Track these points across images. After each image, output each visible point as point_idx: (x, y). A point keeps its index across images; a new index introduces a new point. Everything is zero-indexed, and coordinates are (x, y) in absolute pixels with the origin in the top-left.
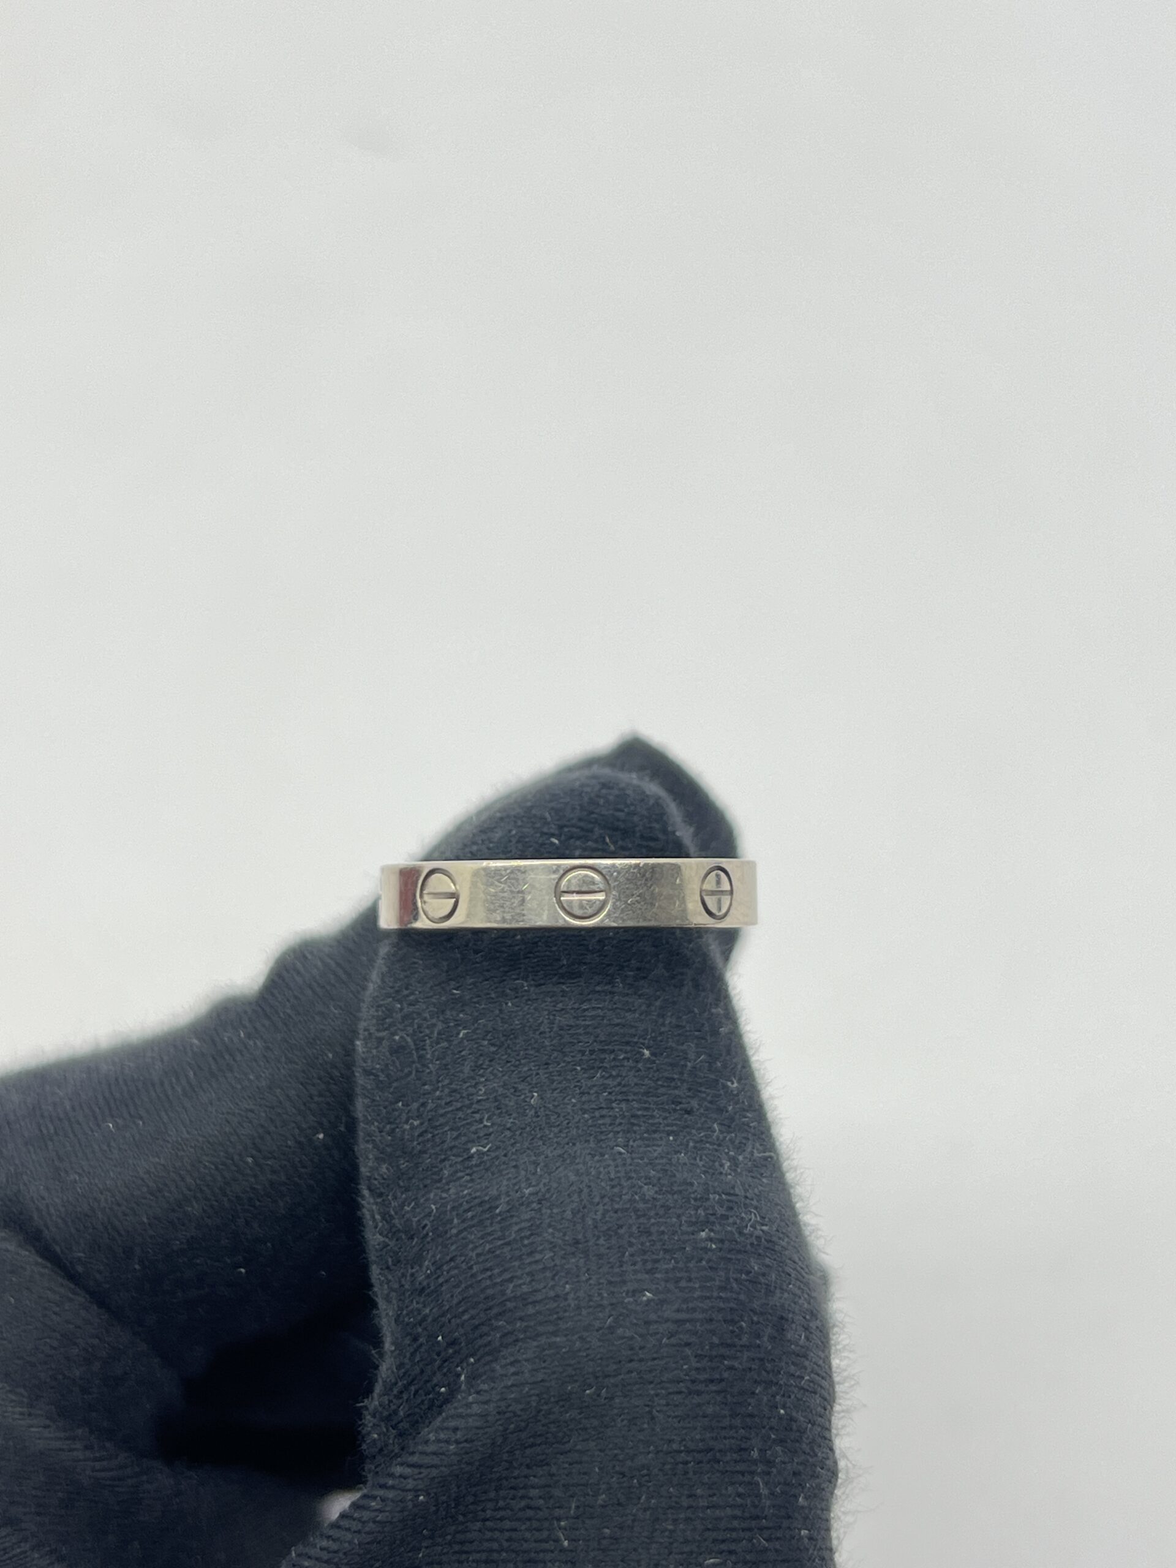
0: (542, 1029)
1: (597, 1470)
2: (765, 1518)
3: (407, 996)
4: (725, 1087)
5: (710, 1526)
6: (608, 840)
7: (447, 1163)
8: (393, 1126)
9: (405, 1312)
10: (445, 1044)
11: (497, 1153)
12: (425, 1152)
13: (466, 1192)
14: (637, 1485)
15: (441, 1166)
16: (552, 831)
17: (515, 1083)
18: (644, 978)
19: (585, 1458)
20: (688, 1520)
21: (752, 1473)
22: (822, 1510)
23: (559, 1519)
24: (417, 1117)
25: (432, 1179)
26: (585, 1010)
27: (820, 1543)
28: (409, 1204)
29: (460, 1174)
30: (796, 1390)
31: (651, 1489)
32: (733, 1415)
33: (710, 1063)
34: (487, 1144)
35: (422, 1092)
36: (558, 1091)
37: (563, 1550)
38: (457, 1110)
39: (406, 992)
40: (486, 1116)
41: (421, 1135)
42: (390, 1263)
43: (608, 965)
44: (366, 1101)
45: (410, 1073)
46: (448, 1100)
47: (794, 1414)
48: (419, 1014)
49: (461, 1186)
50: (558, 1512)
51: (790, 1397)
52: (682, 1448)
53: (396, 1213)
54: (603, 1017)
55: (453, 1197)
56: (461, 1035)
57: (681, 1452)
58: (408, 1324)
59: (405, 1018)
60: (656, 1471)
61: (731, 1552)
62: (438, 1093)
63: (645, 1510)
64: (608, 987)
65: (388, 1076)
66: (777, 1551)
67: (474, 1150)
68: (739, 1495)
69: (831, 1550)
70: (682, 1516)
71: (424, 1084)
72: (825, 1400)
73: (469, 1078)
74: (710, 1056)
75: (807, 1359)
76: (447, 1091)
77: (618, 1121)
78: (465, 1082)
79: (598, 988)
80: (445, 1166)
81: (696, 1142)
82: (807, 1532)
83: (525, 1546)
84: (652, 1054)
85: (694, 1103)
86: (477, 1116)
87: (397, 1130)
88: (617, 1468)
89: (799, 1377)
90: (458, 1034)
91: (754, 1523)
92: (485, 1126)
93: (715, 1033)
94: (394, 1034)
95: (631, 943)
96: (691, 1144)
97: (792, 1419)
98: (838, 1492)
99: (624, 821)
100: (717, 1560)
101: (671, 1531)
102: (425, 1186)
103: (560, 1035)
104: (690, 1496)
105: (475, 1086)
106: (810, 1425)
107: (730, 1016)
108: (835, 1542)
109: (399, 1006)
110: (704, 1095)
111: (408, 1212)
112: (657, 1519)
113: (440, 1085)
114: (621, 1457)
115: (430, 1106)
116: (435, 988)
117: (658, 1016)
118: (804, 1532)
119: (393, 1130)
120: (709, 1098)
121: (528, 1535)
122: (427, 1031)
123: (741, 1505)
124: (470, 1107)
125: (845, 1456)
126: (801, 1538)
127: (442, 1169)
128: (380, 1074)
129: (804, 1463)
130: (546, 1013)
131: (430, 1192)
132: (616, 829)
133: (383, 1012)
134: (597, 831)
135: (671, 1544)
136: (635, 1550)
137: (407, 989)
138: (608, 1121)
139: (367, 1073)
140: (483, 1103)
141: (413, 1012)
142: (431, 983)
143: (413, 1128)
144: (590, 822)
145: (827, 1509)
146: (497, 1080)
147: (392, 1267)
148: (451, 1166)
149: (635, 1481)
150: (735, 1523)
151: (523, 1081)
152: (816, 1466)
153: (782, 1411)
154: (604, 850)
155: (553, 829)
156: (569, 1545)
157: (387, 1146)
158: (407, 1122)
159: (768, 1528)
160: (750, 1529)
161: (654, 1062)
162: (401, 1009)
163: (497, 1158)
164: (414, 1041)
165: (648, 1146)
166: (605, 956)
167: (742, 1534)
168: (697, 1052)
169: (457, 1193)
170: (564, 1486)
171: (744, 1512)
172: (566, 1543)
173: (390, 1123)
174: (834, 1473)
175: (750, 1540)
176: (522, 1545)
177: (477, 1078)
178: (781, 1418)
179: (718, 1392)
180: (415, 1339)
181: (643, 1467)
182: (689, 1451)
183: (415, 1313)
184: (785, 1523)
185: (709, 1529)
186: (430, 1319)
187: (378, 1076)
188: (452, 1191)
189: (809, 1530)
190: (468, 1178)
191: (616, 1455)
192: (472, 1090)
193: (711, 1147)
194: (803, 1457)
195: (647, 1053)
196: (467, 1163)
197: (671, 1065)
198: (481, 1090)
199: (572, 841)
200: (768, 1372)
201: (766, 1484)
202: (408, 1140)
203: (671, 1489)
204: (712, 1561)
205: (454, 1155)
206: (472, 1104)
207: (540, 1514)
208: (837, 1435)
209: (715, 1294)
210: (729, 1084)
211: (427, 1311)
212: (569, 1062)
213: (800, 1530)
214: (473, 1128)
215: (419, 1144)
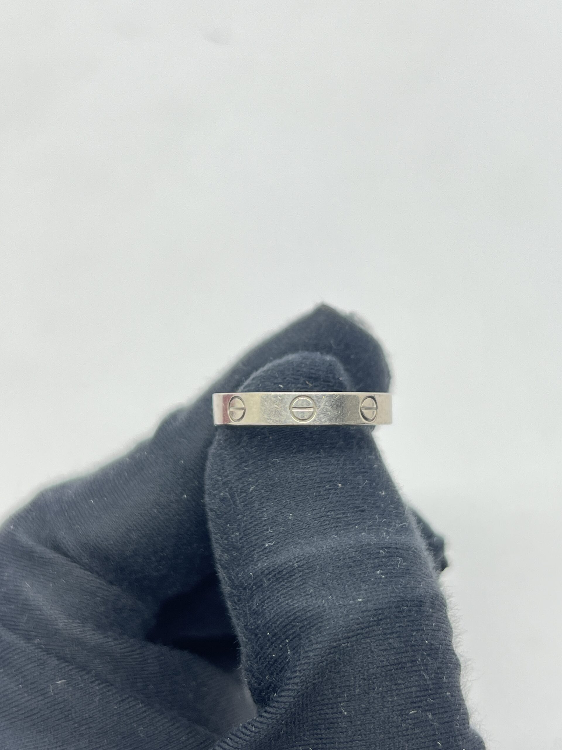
0: (289, 481)
1: (353, 678)
2: (430, 690)
3: (223, 473)
4: (378, 494)
5: (408, 697)
6: (307, 382)
7: (255, 552)
8: (227, 536)
9: (249, 624)
10: (244, 494)
11: (278, 545)
12: (244, 547)
13: (265, 564)
14: (372, 683)
15: (252, 553)
16: (279, 381)
17: (281, 509)
18: (334, 447)
19: (346, 674)
20: (397, 695)
21: (420, 670)
22: (455, 682)
23: (340, 703)
24: (237, 531)
25: (249, 560)
26: (308, 468)
27: (457, 698)
28: (241, 572)
29: (262, 557)
30: (431, 631)
31: (379, 684)
32: (406, 646)
33: (370, 484)
34: (273, 541)
35: (238, 518)
36: (301, 510)
37: (345, 717)
38: (256, 525)
39: (222, 471)
40: (269, 528)
41: (240, 539)
42: (236, 601)
43: (316, 444)
44: (213, 523)
45: (231, 510)
46: (250, 521)
47: (432, 642)
48: (230, 481)
49: (263, 562)
50: (340, 699)
51: (428, 635)
52: (388, 664)
53: (235, 578)
54: (317, 470)
55: (260, 567)
56: (251, 489)
57: (388, 666)
58: (251, 629)
59: (224, 483)
60: (379, 675)
61: (419, 707)
62: (245, 518)
63: (378, 694)
64: (318, 455)
65: (221, 512)
66: (438, 704)
67: (267, 545)
68: (416, 681)
69: (463, 700)
70: (395, 694)
71: (238, 515)
72: (445, 632)
73: (258, 509)
74: (370, 480)
75: (433, 617)
76: (249, 517)
77: (332, 521)
78: (257, 512)
79: (312, 457)
80: (254, 554)
81: (369, 526)
82: (449, 693)
83: (328, 716)
84: (342, 485)
85: (366, 507)
86: (265, 527)
87: (229, 537)
88: (362, 677)
89: (431, 625)
90: (250, 489)
91: (426, 693)
92: (270, 532)
93: (371, 468)
94: (220, 492)
95: (326, 432)
96: (366, 528)
97: (432, 644)
98: (462, 673)
99: (315, 374)
100: (415, 711)
101: (391, 702)
102: (247, 564)
103: (298, 483)
104: (396, 684)
105: (262, 513)
106: (441, 646)
107: (378, 458)
108: (464, 696)
109: (220, 478)
110: (369, 501)
111: (240, 577)
112: (384, 697)
113: (245, 514)
114: (362, 672)
115: (243, 525)
116: (236, 468)
117: (343, 465)
118: (448, 693)
119: (227, 538)
120: (372, 502)
121: (328, 711)
122: (235, 489)
123: (419, 685)
124: (261, 524)
125: (462, 656)
126: (447, 697)
127: (253, 555)
128: (217, 511)
129: (442, 662)
130: (290, 472)
131: (249, 566)
132: (311, 378)
133: (214, 481)
134: (302, 380)
135: (393, 707)
136: (377, 712)
137: (223, 469)
138: (327, 522)
139: (212, 510)
140: (267, 521)
141: (228, 481)
142: (234, 465)
143: (236, 536)
144: (298, 375)
145: (458, 682)
146: (272, 509)
147: (237, 602)
148: (257, 553)
149: (371, 681)
150: (418, 694)
151: (284, 507)
152: (448, 663)
153: (427, 642)
154: (306, 388)
155: (280, 380)
156: (347, 714)
157: (226, 545)
158: (233, 534)
159: (432, 694)
160: (425, 696)
161: (344, 488)
162: (222, 480)
163: (278, 547)
164: (230, 495)
165: (347, 532)
166: (314, 440)
167: (422, 698)
168: (364, 480)
169: (262, 565)
170: (339, 687)
171: (420, 688)
172: (346, 713)
173: (225, 534)
174: (457, 665)
175: (426, 700)
176: (326, 716)
177: (262, 508)
178: (427, 645)
179: (397, 637)
180: (256, 635)
181: (373, 674)
182: (391, 665)
183: (254, 624)
184: (440, 691)
185: (407, 698)
186: (261, 626)
187: (216, 512)
188: (259, 565)
189: (450, 692)
190: (266, 558)
191: (360, 671)
192: (261, 515)
193: (376, 528)
194: (440, 660)
195: (340, 485)
196: (265, 551)
197: (352, 488)
198: (265, 515)
199: (290, 385)
200: (417, 626)
201: (427, 674)
202: (235, 542)
203: (387, 683)
204: (413, 712)
205: (258, 548)
206: (262, 522)
207: (331, 701)
208: (456, 647)
209: (389, 595)
210: (380, 493)
211: (259, 622)
212: (304, 495)
213: (446, 693)
214: (265, 534)
215: (240, 544)
